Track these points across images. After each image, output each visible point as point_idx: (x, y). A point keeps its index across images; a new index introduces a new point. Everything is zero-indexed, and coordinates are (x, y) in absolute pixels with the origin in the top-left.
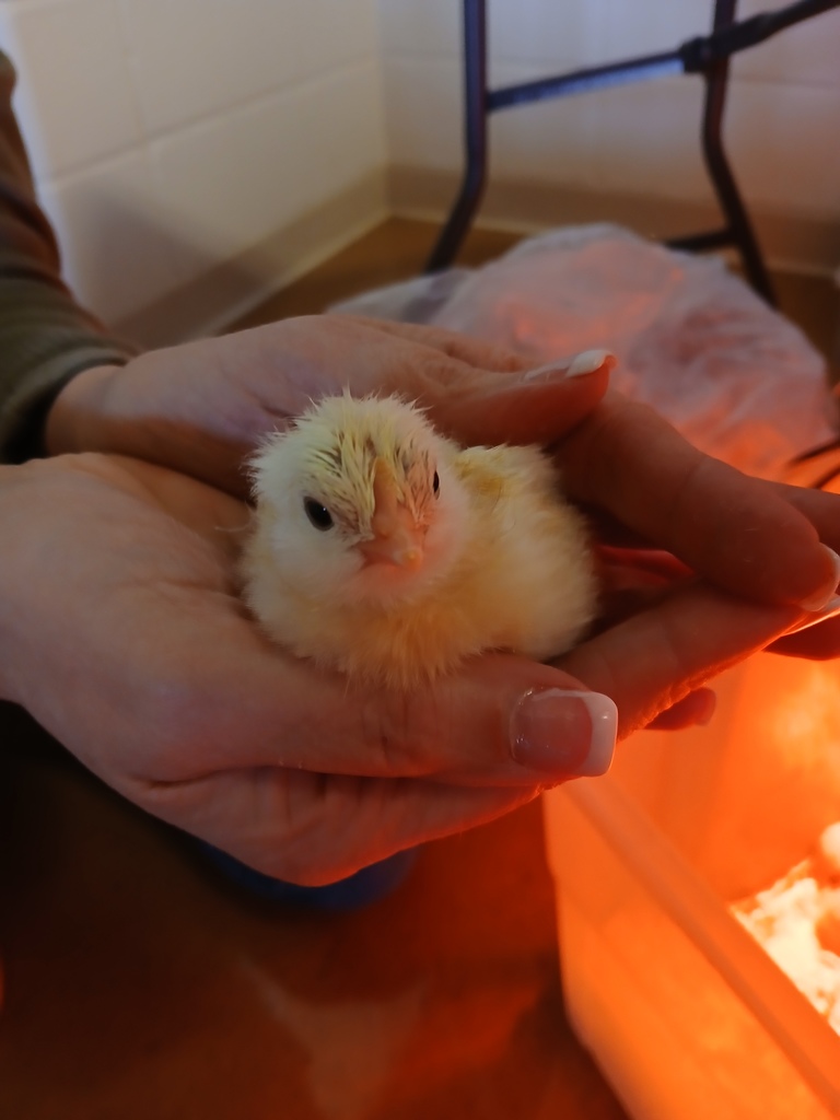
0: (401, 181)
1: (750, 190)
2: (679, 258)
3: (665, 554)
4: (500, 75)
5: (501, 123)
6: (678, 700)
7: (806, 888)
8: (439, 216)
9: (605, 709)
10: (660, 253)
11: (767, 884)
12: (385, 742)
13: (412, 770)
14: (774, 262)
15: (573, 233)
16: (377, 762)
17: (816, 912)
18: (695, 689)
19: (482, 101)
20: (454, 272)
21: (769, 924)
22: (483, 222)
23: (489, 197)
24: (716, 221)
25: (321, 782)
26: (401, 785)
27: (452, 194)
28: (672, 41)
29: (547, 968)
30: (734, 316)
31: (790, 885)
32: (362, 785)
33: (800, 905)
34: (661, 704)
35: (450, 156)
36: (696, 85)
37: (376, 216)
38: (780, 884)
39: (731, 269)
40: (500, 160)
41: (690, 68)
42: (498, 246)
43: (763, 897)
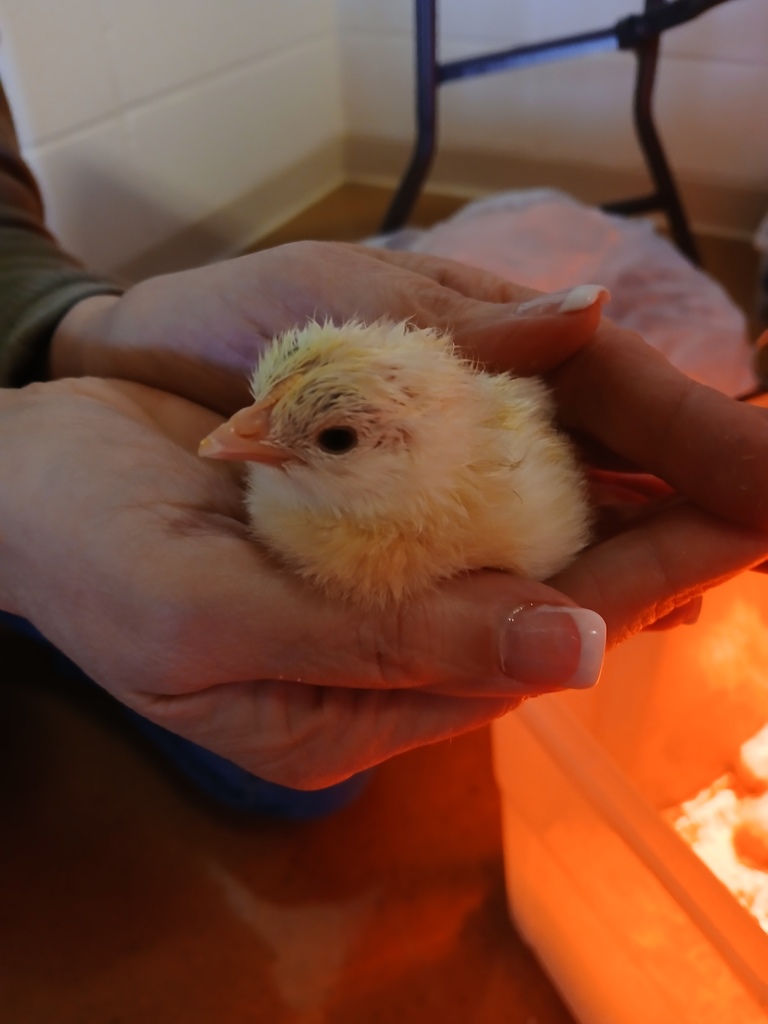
0: (357, 150)
1: (678, 159)
2: (614, 222)
3: (651, 477)
4: (449, 51)
5: (449, 94)
6: (662, 616)
7: (725, 799)
8: (391, 182)
9: (592, 624)
10: (597, 216)
11: (692, 794)
12: (380, 658)
13: (405, 683)
14: (699, 226)
15: (516, 197)
16: (373, 676)
17: (734, 819)
18: (678, 606)
19: (433, 74)
20: (406, 233)
21: (694, 829)
22: (432, 187)
23: (438, 165)
24: (646, 187)
25: (319, 695)
26: (393, 697)
27: (404, 161)
28: (608, 18)
29: (492, 873)
30: (663, 276)
31: (713, 795)
32: (356, 698)
33: (721, 815)
34: (645, 620)
35: (403, 126)
36: (629, 61)
37: (334, 181)
38: (704, 794)
39: (660, 231)
40: (449, 131)
41: (624, 44)
42: (446, 209)
43: (688, 806)
